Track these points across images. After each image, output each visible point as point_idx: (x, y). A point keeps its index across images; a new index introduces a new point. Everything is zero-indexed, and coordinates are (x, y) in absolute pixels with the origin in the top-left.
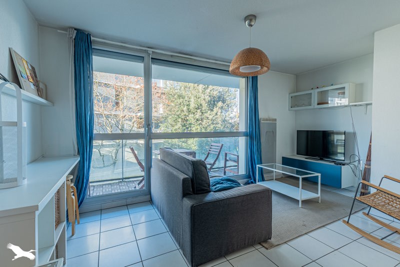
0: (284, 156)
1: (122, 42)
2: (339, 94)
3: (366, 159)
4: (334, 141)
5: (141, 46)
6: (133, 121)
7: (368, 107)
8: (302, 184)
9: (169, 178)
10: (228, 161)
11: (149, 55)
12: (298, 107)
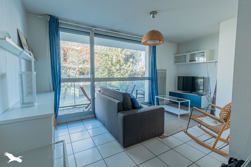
0: (170, 91)
1: (77, 24)
2: (201, 55)
3: (214, 92)
4: (198, 82)
5: (88, 26)
6: (76, 70)
7: (217, 63)
8: (180, 107)
9: (108, 104)
10: (138, 94)
11: (93, 31)
12: (179, 62)
